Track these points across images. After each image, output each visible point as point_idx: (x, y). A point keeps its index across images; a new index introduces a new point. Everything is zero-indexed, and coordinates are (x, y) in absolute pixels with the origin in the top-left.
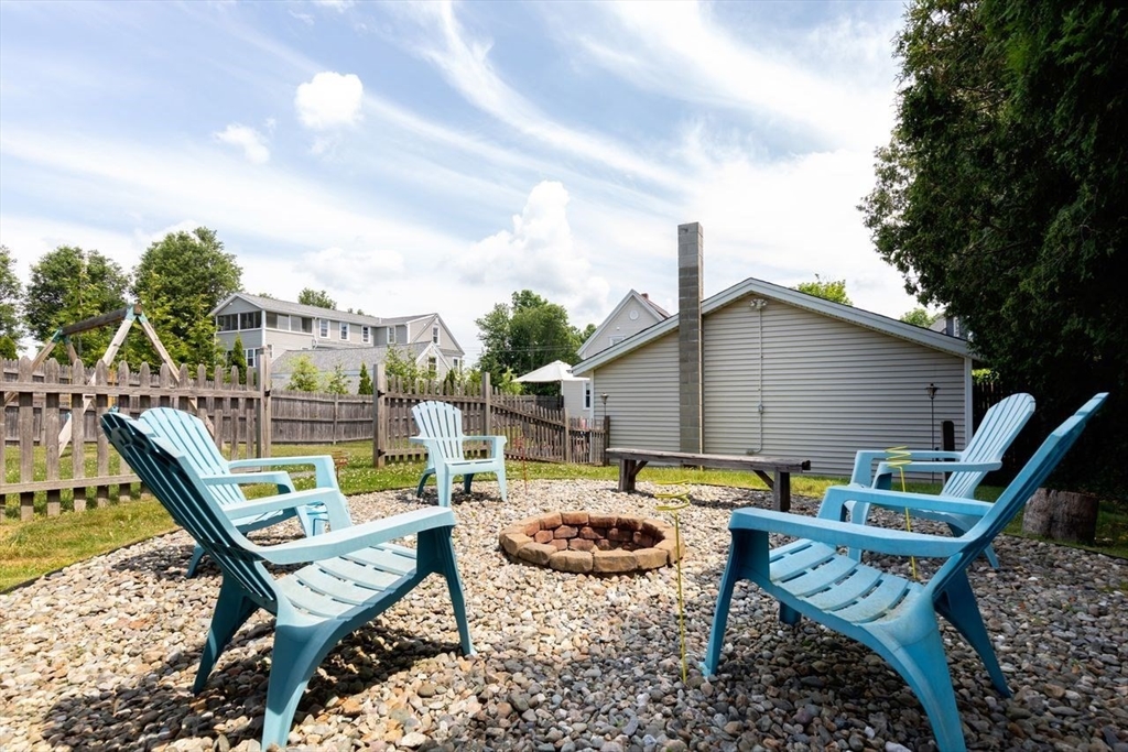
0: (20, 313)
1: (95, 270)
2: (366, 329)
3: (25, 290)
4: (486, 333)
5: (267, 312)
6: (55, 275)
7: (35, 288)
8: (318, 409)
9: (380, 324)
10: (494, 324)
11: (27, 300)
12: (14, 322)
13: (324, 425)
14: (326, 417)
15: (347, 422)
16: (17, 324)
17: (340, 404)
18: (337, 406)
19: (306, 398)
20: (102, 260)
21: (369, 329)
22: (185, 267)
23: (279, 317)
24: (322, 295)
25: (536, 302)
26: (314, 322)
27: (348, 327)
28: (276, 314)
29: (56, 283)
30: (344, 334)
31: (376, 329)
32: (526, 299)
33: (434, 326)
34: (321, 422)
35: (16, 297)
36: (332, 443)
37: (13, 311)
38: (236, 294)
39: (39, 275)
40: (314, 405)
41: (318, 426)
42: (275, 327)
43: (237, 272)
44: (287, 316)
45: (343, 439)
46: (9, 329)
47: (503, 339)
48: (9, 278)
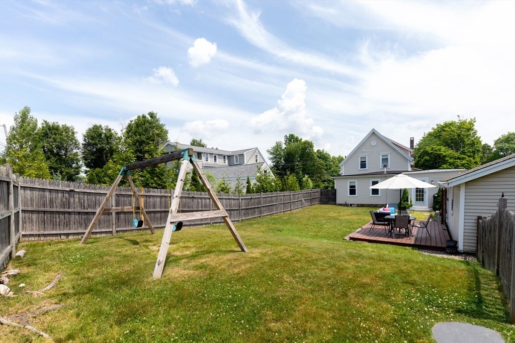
0: (80, 156)
1: (108, 135)
2: (224, 157)
3: (81, 146)
4: (271, 156)
6: (93, 138)
7: (85, 144)
8: (233, 203)
9: (231, 154)
10: (276, 152)
11: (82, 150)
12: (78, 160)
13: (235, 212)
14: (236, 207)
15: (245, 209)
16: (79, 161)
17: (242, 199)
18: (240, 201)
19: (227, 197)
20: (110, 130)
21: (226, 157)
22: (146, 130)
24: (200, 142)
25: (297, 140)
26: (202, 155)
27: (217, 156)
29: (93, 142)
30: (215, 160)
31: (229, 156)
32: (291, 139)
33: (256, 154)
34: (234, 210)
35: (78, 149)
36: (239, 221)
37: (77, 155)
38: (168, 143)
39: (86, 138)
40: (230, 201)
41: (233, 212)
43: (166, 132)
45: (243, 218)
46: (77, 163)
47: (281, 159)
48: (75, 140)
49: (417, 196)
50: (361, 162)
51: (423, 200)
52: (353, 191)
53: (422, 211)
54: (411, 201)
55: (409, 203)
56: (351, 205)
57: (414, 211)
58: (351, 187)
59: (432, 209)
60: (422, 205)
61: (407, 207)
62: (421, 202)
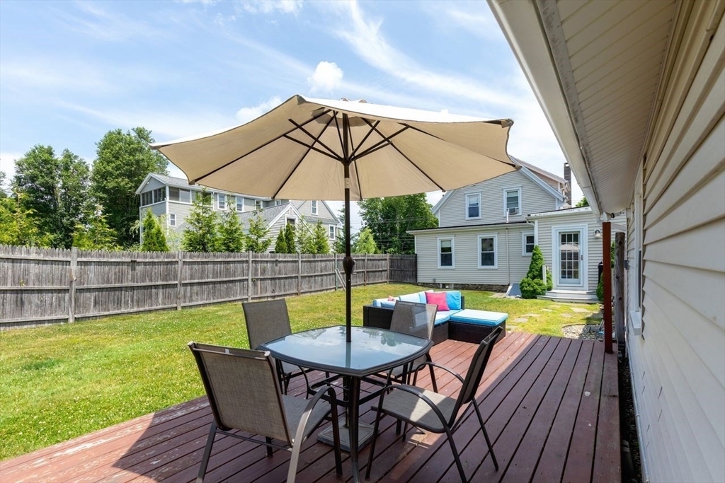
2: (258, 203)
5: (170, 187)
21: (261, 203)
23: (180, 191)
26: (212, 196)
27: (243, 200)
28: (178, 189)
30: (240, 206)
38: (150, 174)
42: (178, 200)
44: (189, 191)
49: (563, 265)
50: (470, 205)
51: (576, 275)
52: (446, 259)
53: (572, 301)
54: (548, 278)
55: (544, 282)
56: (444, 285)
57: (552, 300)
58: (443, 250)
59: (595, 297)
60: (574, 288)
61: (539, 290)
62: (572, 280)
